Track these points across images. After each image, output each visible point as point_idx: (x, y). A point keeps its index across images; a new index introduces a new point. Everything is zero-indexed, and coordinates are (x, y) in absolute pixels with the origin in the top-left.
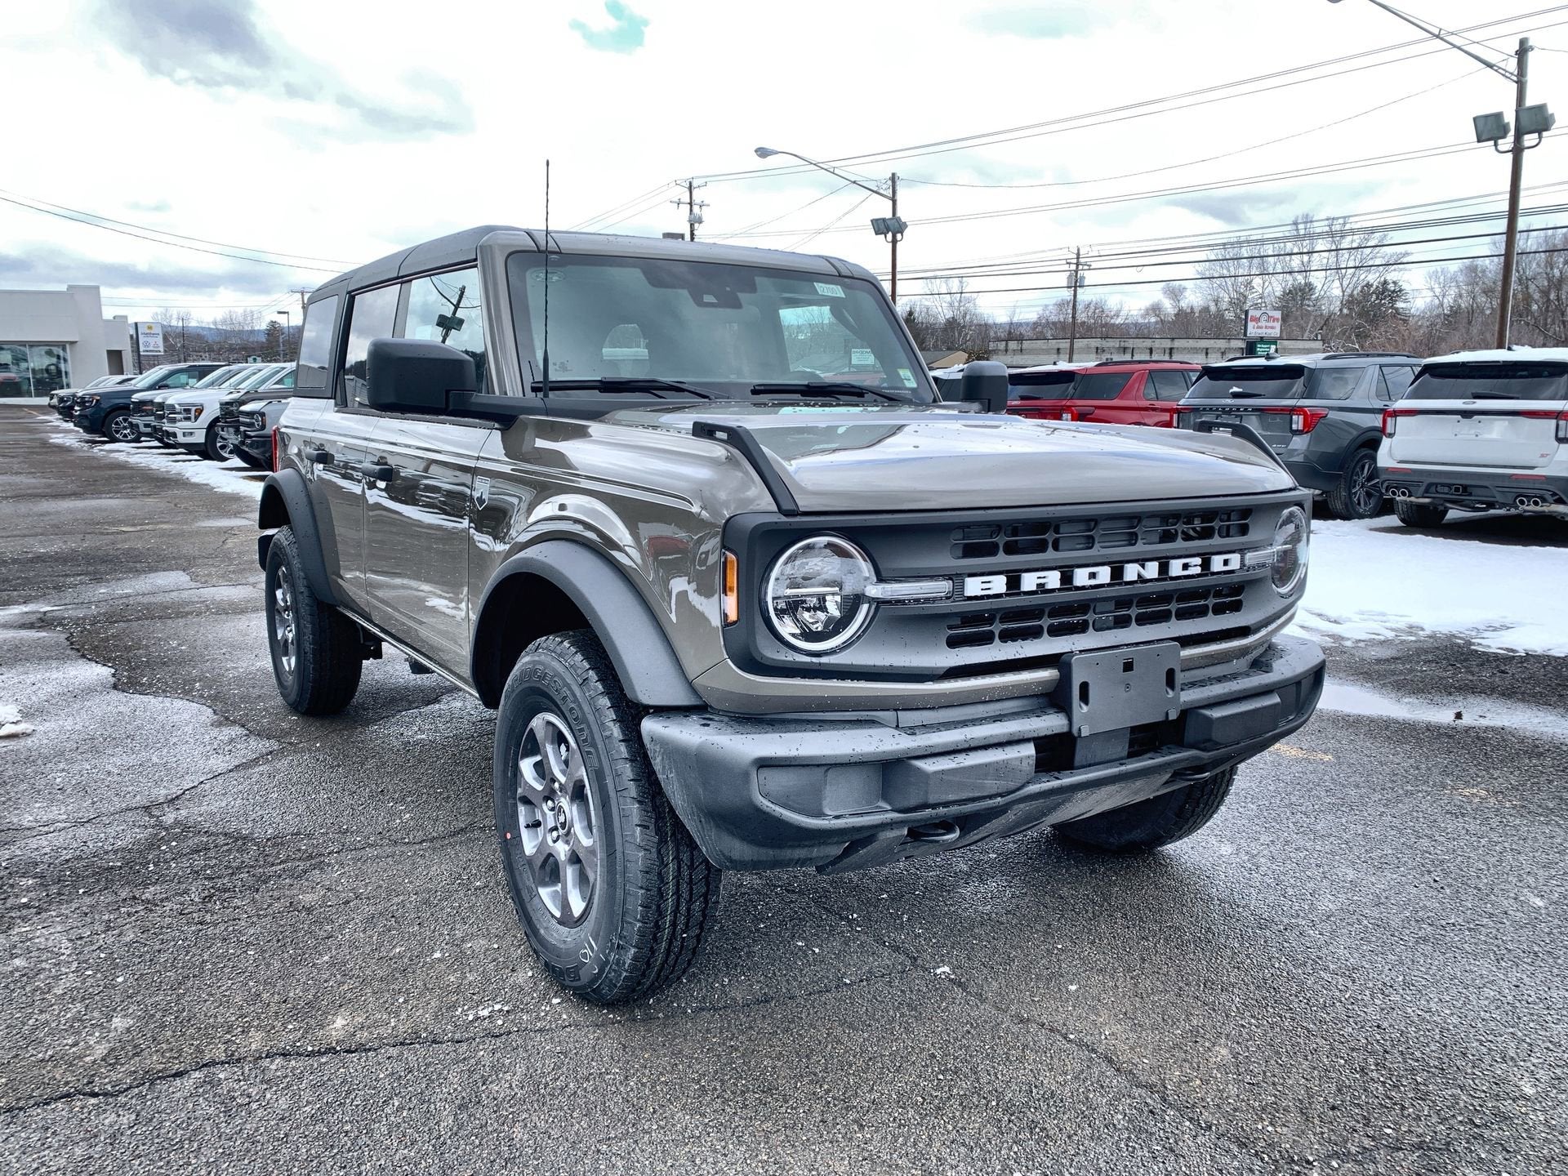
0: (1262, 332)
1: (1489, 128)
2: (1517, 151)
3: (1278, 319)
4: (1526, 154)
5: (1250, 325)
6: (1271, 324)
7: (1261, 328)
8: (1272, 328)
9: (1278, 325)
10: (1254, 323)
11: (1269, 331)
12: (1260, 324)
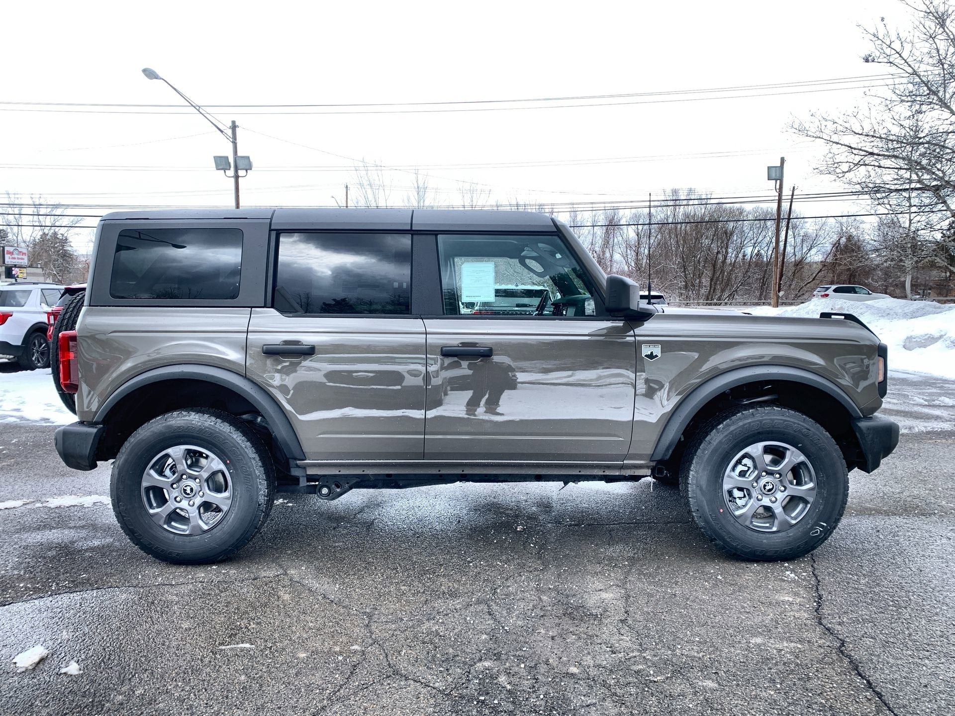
0: (16, 262)
1: (221, 163)
2: (237, 177)
3: (25, 254)
4: (240, 179)
5: (7, 256)
6: (20, 256)
7: (14, 258)
8: (22, 259)
9: (26, 258)
10: (9, 255)
11: (20, 261)
12: (13, 256)
